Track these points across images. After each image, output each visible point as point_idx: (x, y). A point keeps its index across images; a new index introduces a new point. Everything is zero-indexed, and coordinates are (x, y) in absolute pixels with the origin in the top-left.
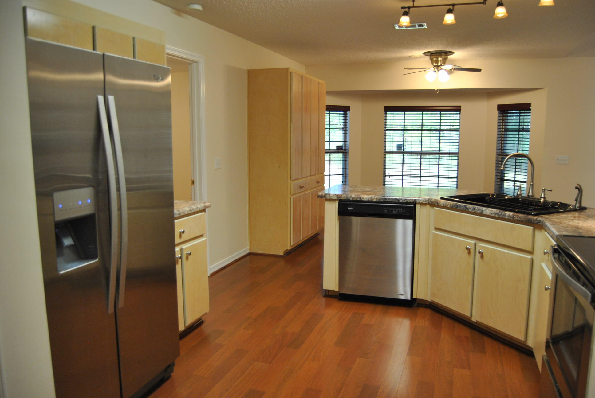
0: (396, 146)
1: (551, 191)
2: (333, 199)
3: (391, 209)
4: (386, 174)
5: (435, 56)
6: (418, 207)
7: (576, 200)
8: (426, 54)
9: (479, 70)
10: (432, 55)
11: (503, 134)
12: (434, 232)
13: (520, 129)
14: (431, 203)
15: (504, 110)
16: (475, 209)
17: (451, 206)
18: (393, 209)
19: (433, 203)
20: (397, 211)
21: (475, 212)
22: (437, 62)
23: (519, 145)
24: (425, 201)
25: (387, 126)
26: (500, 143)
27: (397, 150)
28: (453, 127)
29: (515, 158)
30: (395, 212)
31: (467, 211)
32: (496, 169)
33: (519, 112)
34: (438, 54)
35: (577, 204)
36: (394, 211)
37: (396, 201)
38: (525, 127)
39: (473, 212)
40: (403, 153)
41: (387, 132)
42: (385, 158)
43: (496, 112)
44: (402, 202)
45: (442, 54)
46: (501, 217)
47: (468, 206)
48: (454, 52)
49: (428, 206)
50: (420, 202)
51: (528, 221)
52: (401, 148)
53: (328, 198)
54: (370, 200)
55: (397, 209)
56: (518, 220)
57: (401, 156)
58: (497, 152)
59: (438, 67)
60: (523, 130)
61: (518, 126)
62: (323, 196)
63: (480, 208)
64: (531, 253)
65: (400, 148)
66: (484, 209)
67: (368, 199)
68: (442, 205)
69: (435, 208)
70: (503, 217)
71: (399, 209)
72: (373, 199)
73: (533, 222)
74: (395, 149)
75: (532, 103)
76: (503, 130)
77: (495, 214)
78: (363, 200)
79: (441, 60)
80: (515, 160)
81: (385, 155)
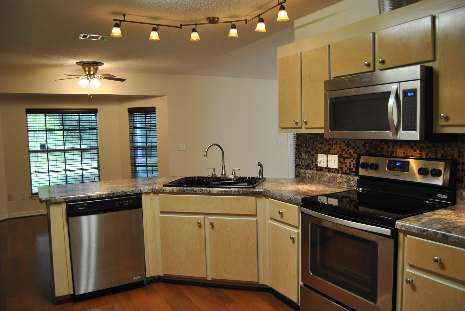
0: (40, 146)
1: (239, 169)
2: (60, 201)
3: (122, 202)
4: (32, 172)
5: (88, 66)
6: (143, 196)
7: (259, 174)
8: (79, 64)
9: (123, 80)
10: (84, 64)
11: (133, 131)
12: (160, 215)
13: (147, 126)
14: (155, 191)
15: (132, 112)
16: (202, 190)
17: (178, 191)
18: (124, 202)
19: (157, 191)
20: (127, 203)
21: (203, 193)
22: (89, 71)
23: (147, 138)
24: (150, 190)
25: (29, 127)
26: (131, 138)
27: (41, 149)
28: (92, 126)
29: (145, 149)
30: (126, 204)
31: (194, 193)
32: (131, 159)
33: (145, 113)
34: (91, 64)
35: (261, 176)
36: (124, 204)
37: (124, 194)
38: (152, 125)
39: (201, 193)
40: (47, 151)
41: (29, 132)
42: (29, 157)
43: (127, 114)
44: (130, 194)
45: (94, 64)
46: (228, 193)
47: (195, 189)
48: (103, 63)
49: (152, 194)
50: (146, 192)
51: (252, 193)
52: (45, 147)
53: (54, 201)
54: (99, 196)
55: (128, 201)
56: (243, 193)
57: (45, 154)
58: (130, 145)
59: (90, 75)
60: (151, 127)
61: (145, 124)
62: (48, 200)
63: (207, 189)
64: (255, 216)
65: (43, 147)
66: (211, 189)
67: (97, 196)
68: (169, 192)
69: (160, 195)
70: (230, 193)
71: (129, 201)
72: (102, 195)
73: (256, 193)
74: (39, 148)
75: (156, 107)
76: (133, 127)
77: (222, 192)
78: (92, 198)
79: (93, 70)
80: (145, 150)
81: (29, 154)
